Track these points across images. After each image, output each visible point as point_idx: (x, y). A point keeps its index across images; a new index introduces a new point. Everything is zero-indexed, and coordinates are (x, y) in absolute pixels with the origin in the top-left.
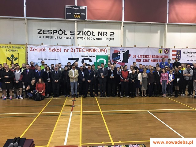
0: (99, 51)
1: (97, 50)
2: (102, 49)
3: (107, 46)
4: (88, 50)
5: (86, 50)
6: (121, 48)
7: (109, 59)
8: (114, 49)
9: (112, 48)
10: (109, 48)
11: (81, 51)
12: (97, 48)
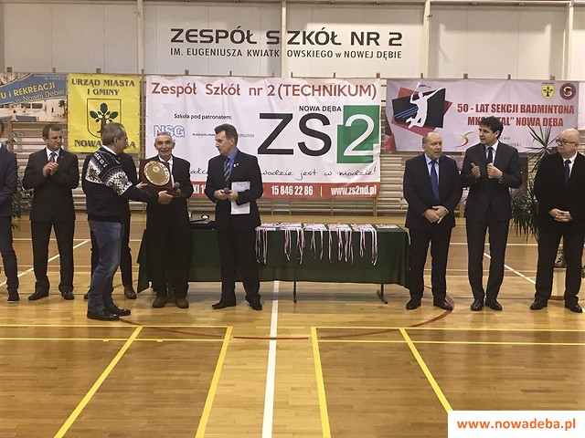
0: (353, 92)
1: (346, 91)
2: (361, 87)
3: (378, 76)
4: (319, 90)
5: (314, 90)
6: (419, 84)
7: (384, 117)
8: (399, 86)
9: (392, 82)
10: (385, 82)
11: (299, 92)
12: (347, 83)
